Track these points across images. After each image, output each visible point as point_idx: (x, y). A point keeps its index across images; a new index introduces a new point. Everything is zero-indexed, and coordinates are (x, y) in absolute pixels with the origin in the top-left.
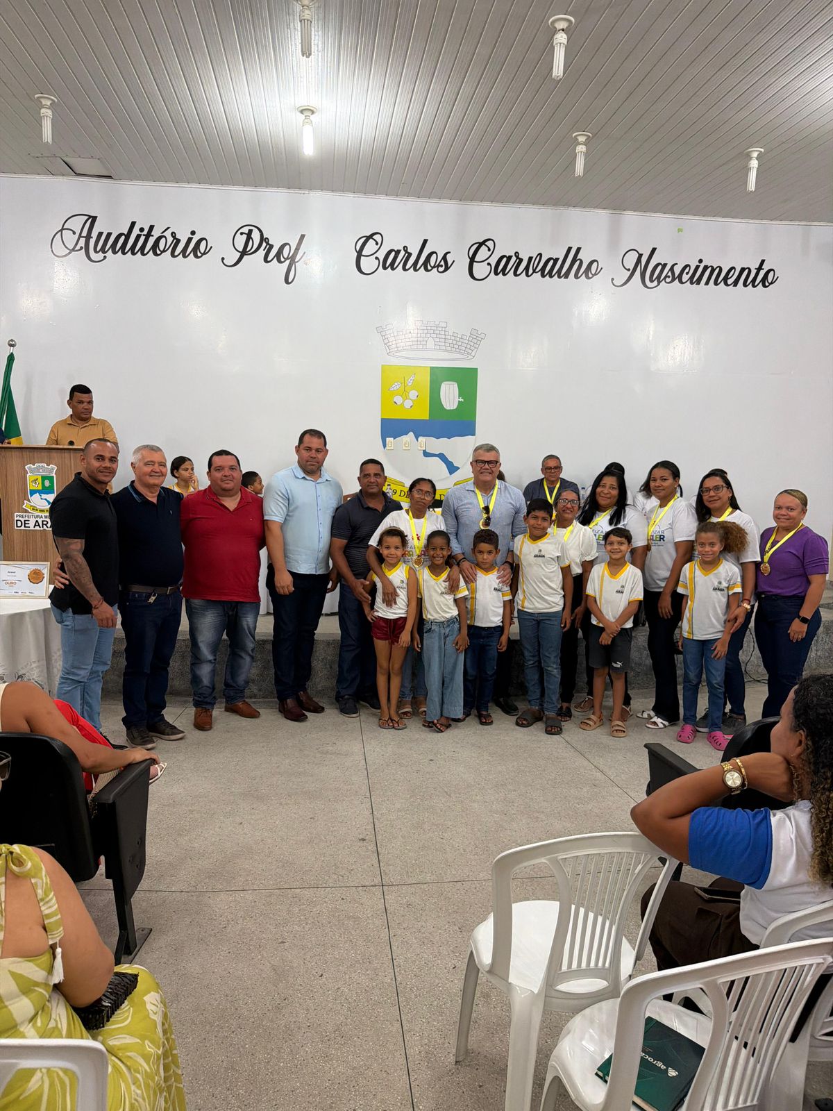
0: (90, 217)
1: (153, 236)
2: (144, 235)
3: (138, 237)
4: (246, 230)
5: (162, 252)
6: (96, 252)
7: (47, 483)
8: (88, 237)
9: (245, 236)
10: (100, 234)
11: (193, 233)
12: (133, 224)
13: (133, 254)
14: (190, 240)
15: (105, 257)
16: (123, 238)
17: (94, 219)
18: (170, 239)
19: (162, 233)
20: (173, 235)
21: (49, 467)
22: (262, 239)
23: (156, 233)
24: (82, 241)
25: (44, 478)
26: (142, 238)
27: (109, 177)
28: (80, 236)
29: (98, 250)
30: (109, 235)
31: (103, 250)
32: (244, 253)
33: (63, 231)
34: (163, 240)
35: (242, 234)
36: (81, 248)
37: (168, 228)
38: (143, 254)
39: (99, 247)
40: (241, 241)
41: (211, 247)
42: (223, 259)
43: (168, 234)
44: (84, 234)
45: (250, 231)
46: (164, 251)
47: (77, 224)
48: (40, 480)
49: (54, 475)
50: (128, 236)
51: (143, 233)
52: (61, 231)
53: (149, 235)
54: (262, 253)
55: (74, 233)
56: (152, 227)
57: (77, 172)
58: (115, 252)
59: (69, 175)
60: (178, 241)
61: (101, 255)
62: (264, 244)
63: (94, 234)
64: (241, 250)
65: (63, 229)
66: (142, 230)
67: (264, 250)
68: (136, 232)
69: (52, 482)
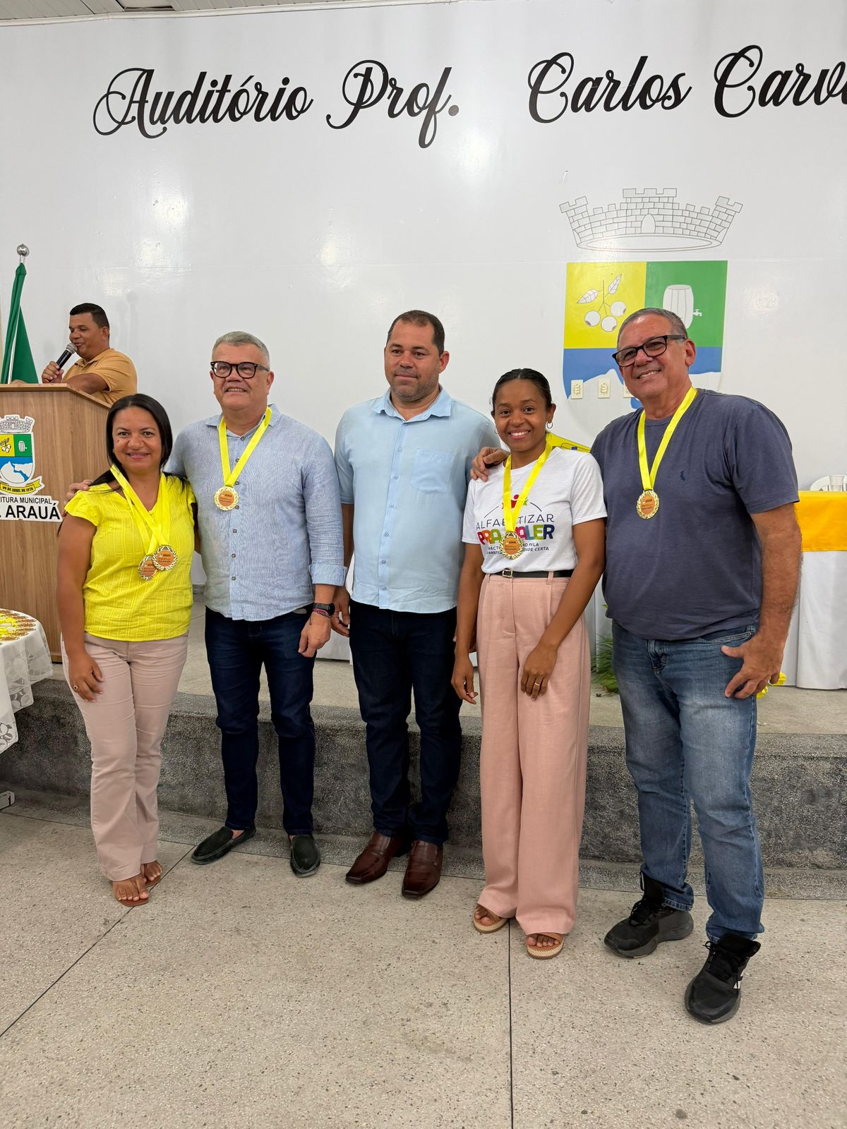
0: (144, 71)
1: (229, 91)
2: (217, 91)
3: (210, 94)
4: (362, 69)
5: (242, 114)
6: (153, 122)
7: (22, 447)
8: (143, 101)
9: (361, 79)
10: (158, 95)
11: (286, 81)
12: (203, 75)
13: (203, 120)
14: (281, 92)
15: (165, 129)
16: (189, 98)
17: (150, 73)
18: (253, 94)
19: (242, 86)
20: (258, 87)
21: (25, 420)
22: (387, 81)
23: (234, 87)
24: (135, 107)
25: (18, 438)
26: (215, 96)
27: (169, 8)
28: (131, 102)
29: (155, 120)
30: (170, 95)
31: (162, 120)
32: (359, 105)
33: (110, 96)
34: (244, 96)
35: (356, 75)
36: (134, 118)
37: (251, 77)
38: (216, 120)
39: (156, 117)
40: (355, 86)
41: (312, 100)
42: (329, 117)
43: (250, 87)
44: (137, 97)
45: (369, 70)
46: (245, 113)
47: (126, 84)
48: (11, 442)
49: (31, 432)
50: (195, 95)
51: (215, 89)
52: (107, 96)
53: (224, 89)
54: (385, 102)
55: (124, 97)
56: (228, 78)
57: (126, 5)
58: (177, 121)
59: (115, 12)
60: (265, 95)
61: (159, 127)
62: (389, 89)
63: (150, 97)
64: (355, 101)
65: (109, 93)
66: (214, 83)
67: (389, 98)
68: (206, 87)
69: (28, 444)
